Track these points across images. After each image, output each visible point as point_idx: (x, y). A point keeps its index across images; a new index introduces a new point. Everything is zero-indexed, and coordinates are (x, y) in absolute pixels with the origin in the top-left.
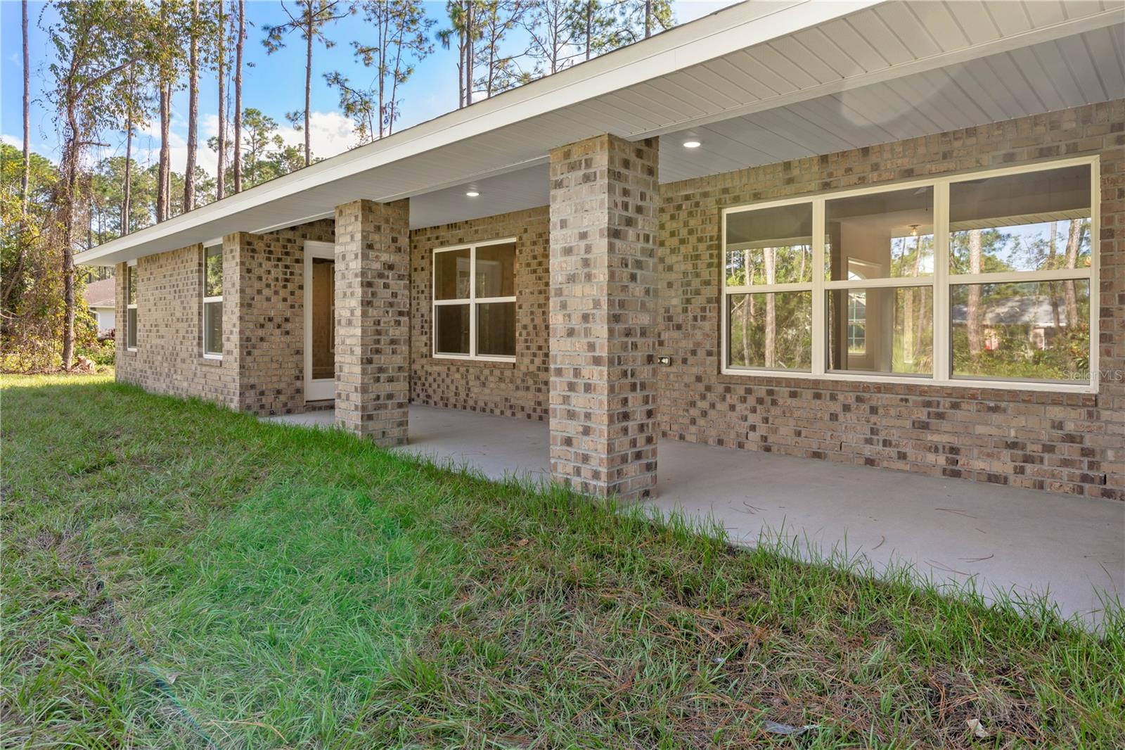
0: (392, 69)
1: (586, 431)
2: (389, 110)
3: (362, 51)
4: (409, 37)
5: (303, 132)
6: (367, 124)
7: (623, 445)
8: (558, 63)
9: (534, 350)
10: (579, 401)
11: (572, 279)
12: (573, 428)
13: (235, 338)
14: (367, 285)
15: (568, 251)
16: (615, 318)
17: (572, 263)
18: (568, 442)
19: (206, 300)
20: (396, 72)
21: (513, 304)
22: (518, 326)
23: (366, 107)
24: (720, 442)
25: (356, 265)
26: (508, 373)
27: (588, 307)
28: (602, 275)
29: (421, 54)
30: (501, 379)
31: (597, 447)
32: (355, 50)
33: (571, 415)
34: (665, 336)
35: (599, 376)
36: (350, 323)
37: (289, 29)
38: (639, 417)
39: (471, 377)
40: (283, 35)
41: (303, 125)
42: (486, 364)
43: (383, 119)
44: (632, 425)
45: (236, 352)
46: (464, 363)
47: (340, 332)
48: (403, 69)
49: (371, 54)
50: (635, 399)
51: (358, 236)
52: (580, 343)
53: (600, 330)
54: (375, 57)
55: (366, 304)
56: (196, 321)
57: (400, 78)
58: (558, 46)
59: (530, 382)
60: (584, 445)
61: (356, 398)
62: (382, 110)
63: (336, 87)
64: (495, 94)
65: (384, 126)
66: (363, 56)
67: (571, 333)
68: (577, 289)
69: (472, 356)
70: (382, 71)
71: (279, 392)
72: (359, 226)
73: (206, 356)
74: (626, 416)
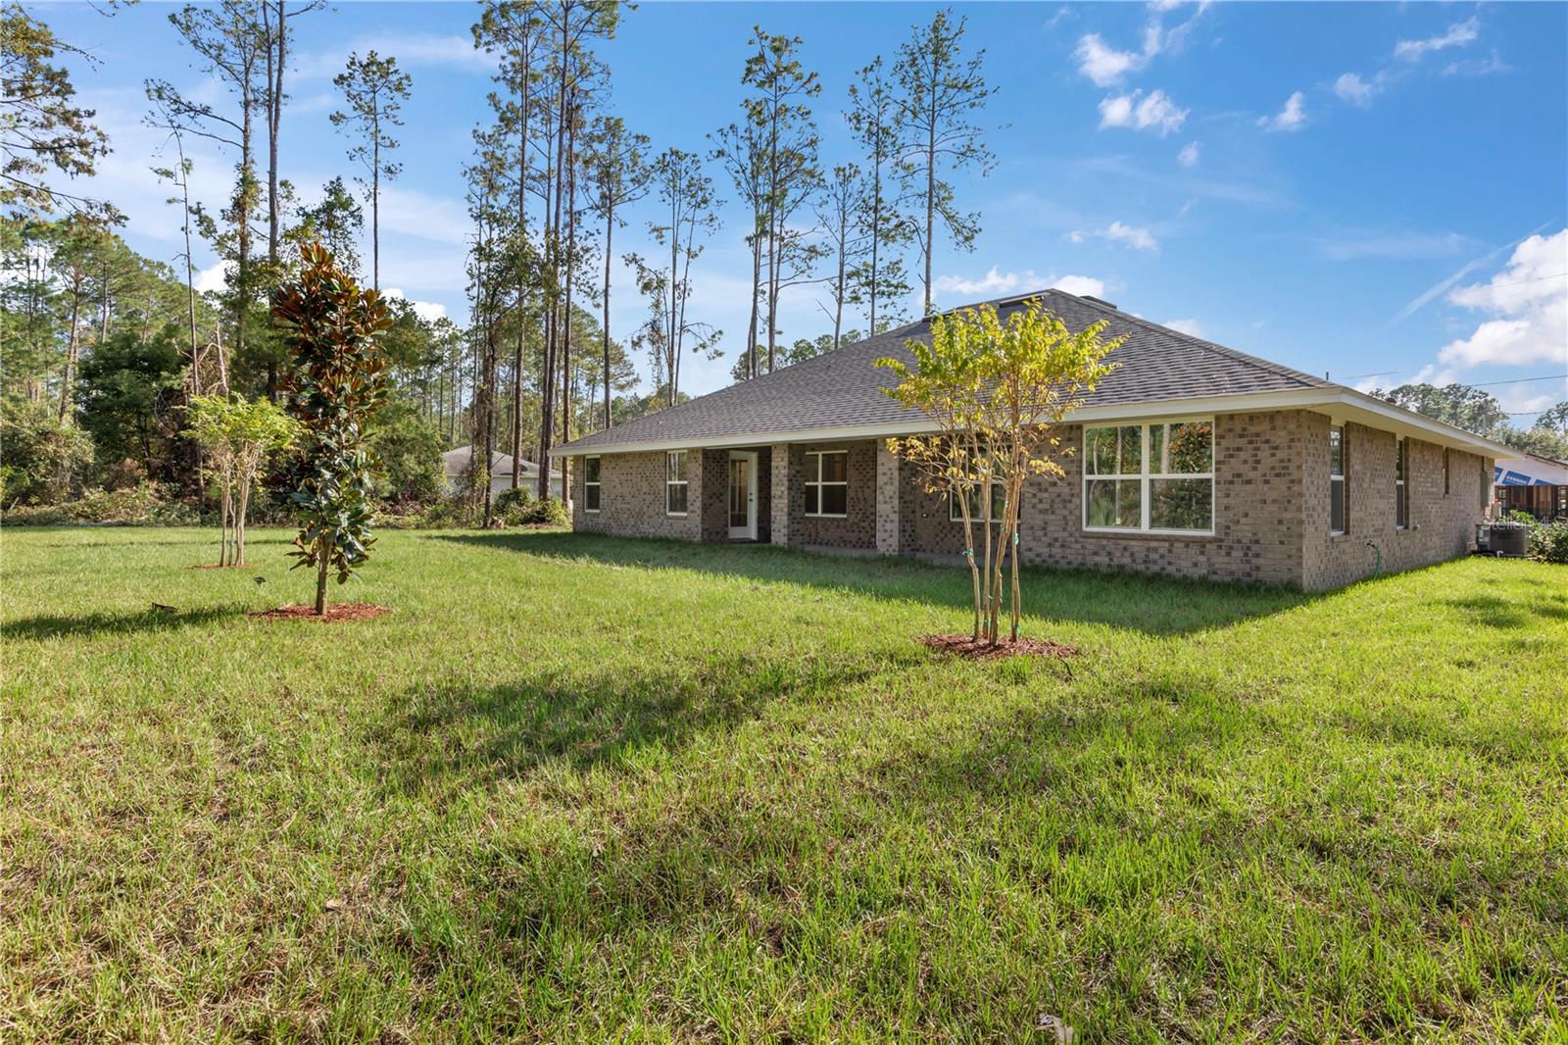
0: (685, 247)
1: (891, 536)
2: (682, 287)
3: (654, 230)
4: (702, 214)
5: (602, 309)
6: (662, 299)
7: (903, 540)
8: (846, 246)
9: (857, 510)
10: (888, 526)
11: (886, 484)
12: (886, 535)
13: (698, 504)
14: (790, 480)
15: (884, 474)
16: (901, 498)
17: (886, 479)
18: (884, 540)
19: (669, 483)
20: (689, 250)
21: (844, 486)
22: (848, 498)
23: (661, 283)
24: (949, 552)
25: (785, 472)
26: (842, 523)
27: (891, 493)
28: (896, 483)
29: (711, 230)
30: (838, 527)
31: (894, 541)
32: (650, 229)
33: (886, 531)
34: (924, 503)
35: (895, 517)
36: (781, 497)
37: (589, 212)
38: (909, 531)
39: (819, 527)
40: (583, 217)
41: (602, 301)
42: (829, 519)
43: (677, 294)
44: (907, 534)
45: (699, 512)
46: (814, 518)
47: (774, 502)
48: (695, 248)
49: (664, 232)
50: (908, 525)
51: (786, 459)
52: (889, 506)
53: (896, 502)
54: (668, 235)
55: (789, 489)
56: (662, 494)
57: (691, 255)
58: (846, 230)
59: (855, 528)
60: (890, 541)
61: (785, 531)
62: (675, 287)
63: (633, 266)
64: (784, 283)
65: (677, 301)
66: (655, 233)
67: (885, 502)
68: (888, 487)
69: (820, 514)
70: (675, 249)
71: (718, 533)
72: (786, 454)
73: (670, 514)
74: (904, 531)
